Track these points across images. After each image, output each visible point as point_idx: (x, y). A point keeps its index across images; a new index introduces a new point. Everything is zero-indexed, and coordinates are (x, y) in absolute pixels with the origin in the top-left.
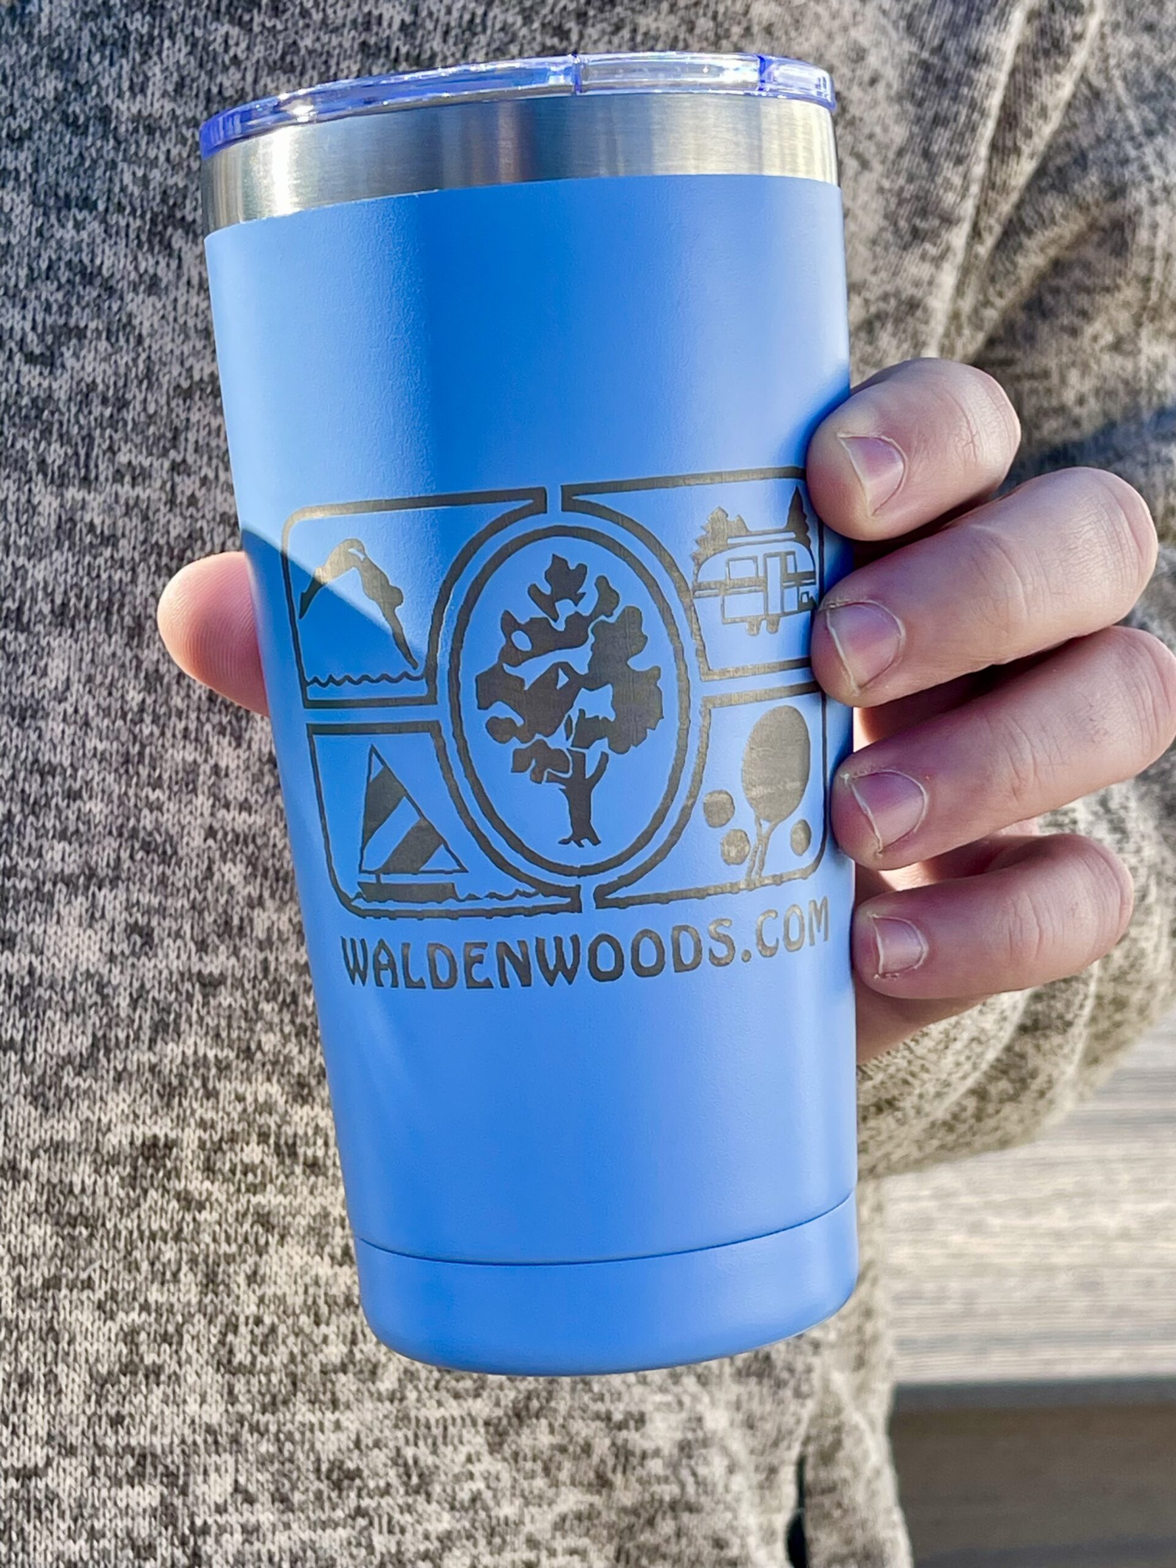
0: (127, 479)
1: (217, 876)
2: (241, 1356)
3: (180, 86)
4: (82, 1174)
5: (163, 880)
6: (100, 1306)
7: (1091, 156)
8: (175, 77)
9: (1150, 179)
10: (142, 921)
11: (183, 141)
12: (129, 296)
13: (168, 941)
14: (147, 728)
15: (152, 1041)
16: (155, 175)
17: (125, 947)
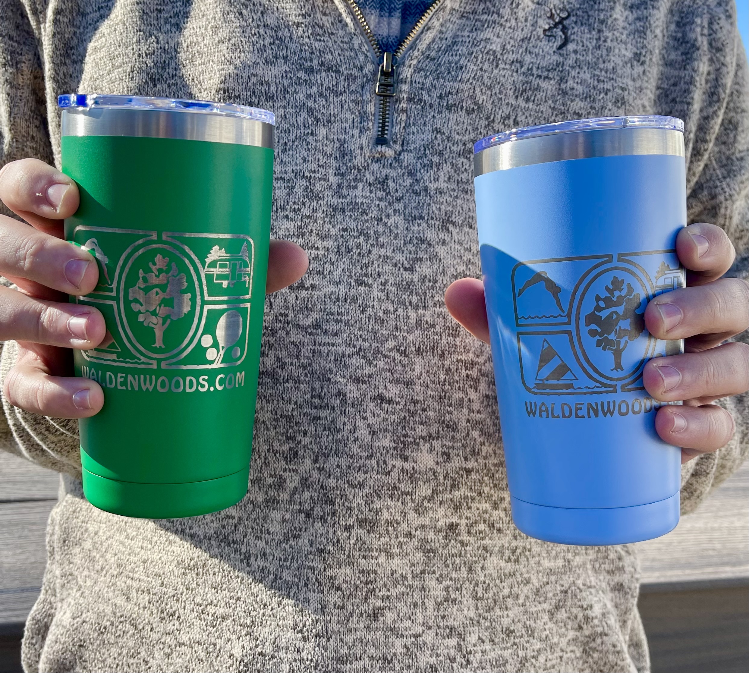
0: (438, 306)
1: (470, 436)
2: (480, 594)
3: (449, 178)
4: (431, 535)
5: (453, 437)
6: (437, 579)
7: (705, 185)
8: (447, 176)
9: (725, 192)
10: (447, 451)
11: (451, 196)
12: (436, 247)
13: (455, 457)
14: (447, 387)
15: (451, 491)
16: (443, 207)
17: (441, 460)
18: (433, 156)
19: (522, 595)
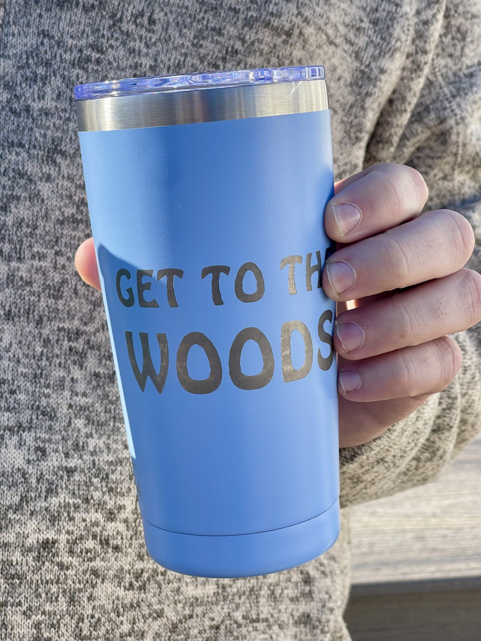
0: (37, 258)
1: (73, 425)
2: (85, 632)
3: (59, 96)
4: (16, 556)
5: (50, 428)
6: (24, 613)
7: (431, 107)
8: (57, 92)
9: (456, 115)
10: (42, 445)
11: (61, 118)
12: (38, 183)
13: (52, 454)
14: (44, 363)
15: (46, 497)
16: (49, 133)
17: (34, 457)
18: (37, 66)
19: (150, 632)
